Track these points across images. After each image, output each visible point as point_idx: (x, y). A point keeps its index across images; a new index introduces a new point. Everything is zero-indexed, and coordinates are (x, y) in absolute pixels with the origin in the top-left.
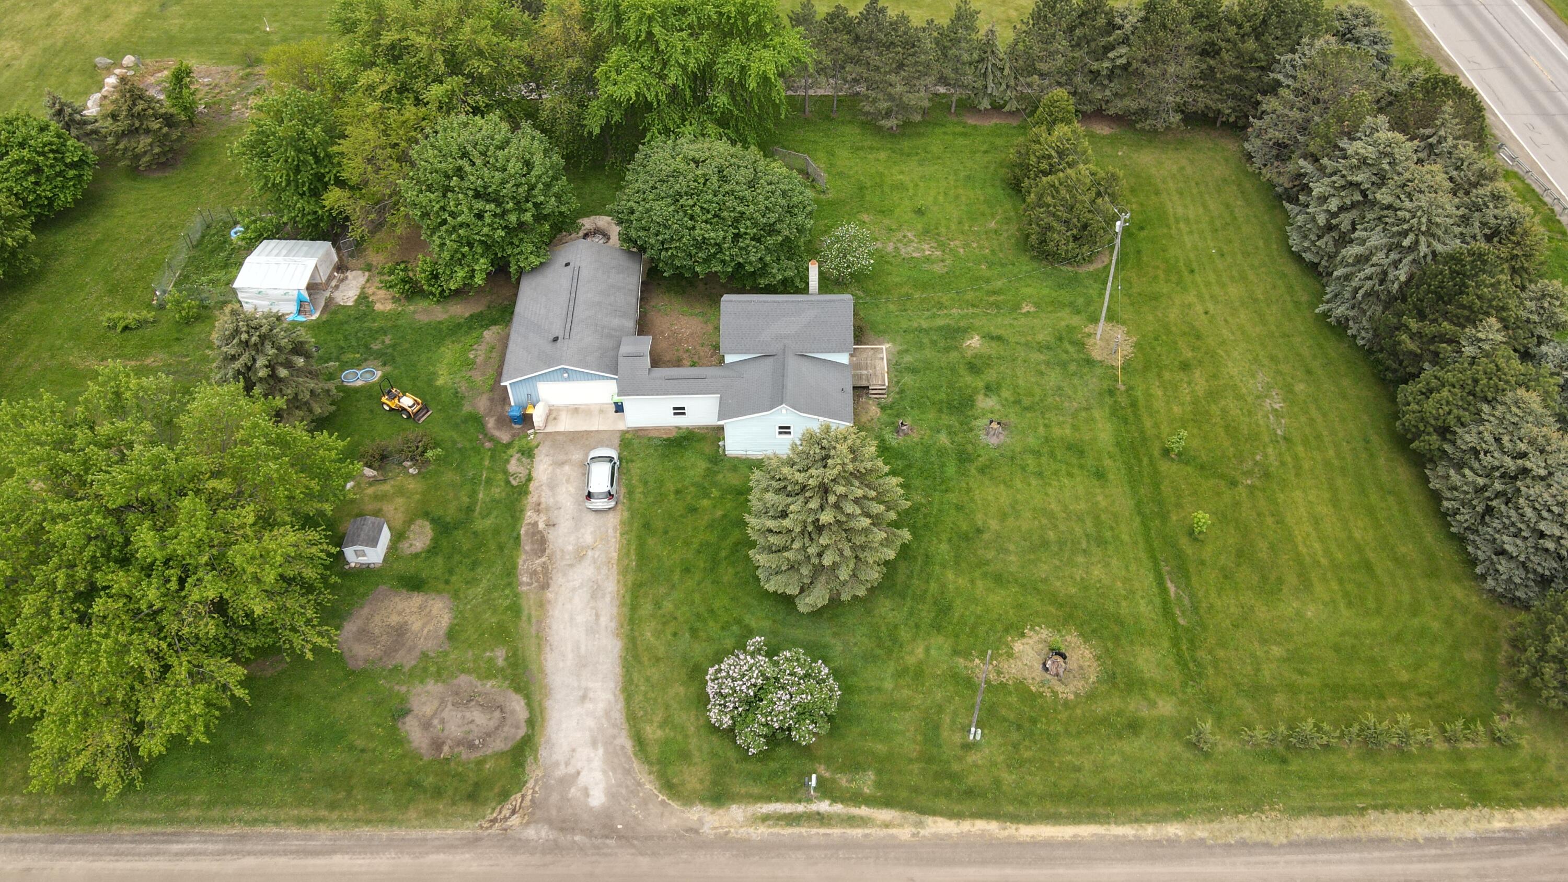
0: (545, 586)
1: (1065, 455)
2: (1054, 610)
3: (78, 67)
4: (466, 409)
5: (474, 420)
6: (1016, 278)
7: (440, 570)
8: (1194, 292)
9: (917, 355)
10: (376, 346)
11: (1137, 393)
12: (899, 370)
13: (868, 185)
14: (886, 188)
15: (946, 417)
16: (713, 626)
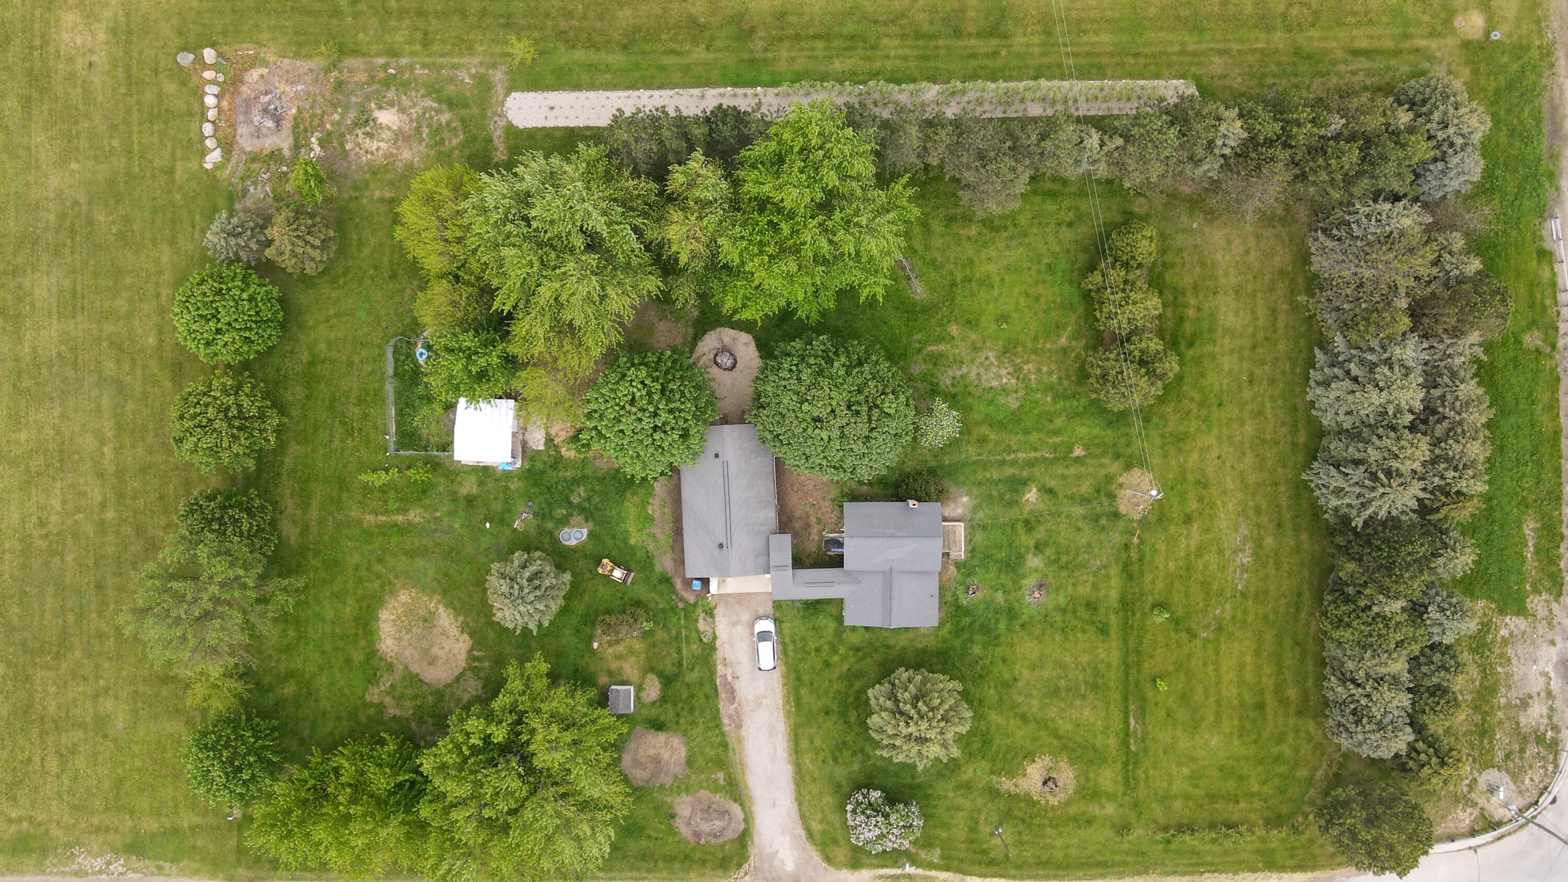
0: (739, 727)
1: (1082, 612)
2: (1055, 742)
3: (162, 64)
4: (658, 569)
5: (666, 580)
6: (1074, 415)
7: (671, 714)
8: (1215, 432)
9: (987, 511)
10: (575, 500)
11: (1146, 548)
12: (972, 527)
13: (959, 280)
14: (974, 285)
15: (1003, 576)
16: (846, 754)
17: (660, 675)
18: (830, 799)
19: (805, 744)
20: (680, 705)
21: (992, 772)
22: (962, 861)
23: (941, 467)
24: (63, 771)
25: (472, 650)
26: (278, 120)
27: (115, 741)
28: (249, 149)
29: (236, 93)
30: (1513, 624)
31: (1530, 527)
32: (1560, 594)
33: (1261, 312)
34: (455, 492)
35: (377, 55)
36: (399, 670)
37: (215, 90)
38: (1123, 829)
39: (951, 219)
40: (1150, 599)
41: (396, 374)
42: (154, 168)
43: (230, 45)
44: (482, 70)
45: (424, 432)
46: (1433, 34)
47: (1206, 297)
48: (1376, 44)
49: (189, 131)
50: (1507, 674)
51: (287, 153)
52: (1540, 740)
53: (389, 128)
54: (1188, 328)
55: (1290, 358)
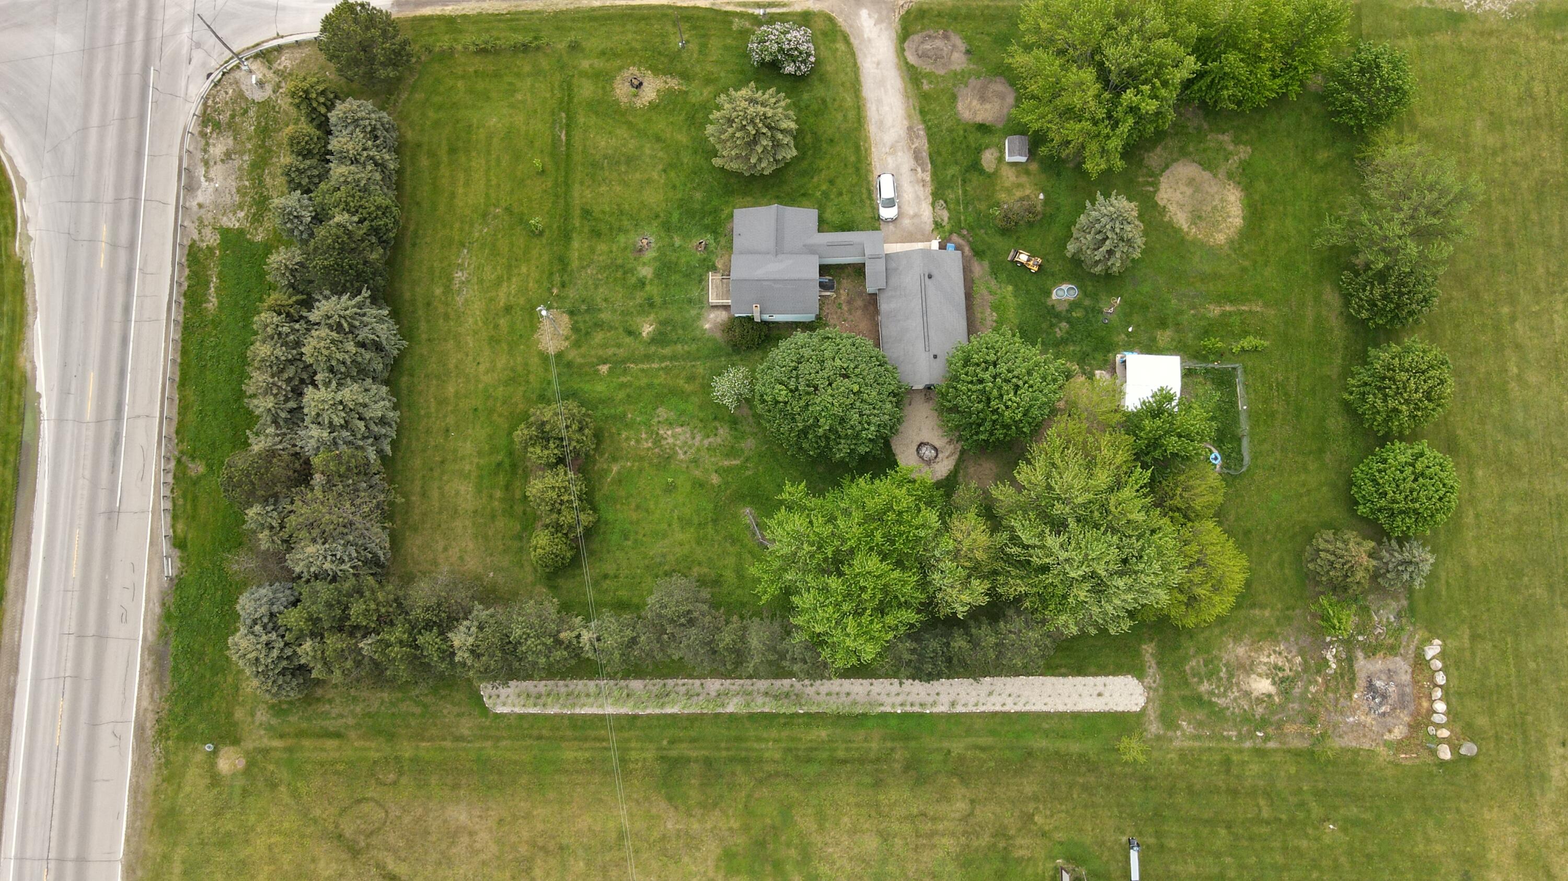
0: (910, 129)
1: (604, 228)
2: (631, 118)
3: (1492, 745)
4: (986, 263)
5: (978, 253)
6: (607, 401)
7: (971, 138)
8: (481, 386)
9: (687, 316)
10: (1064, 325)
11: (546, 284)
12: (701, 302)
13: (710, 526)
14: (696, 520)
15: (674, 259)
16: (815, 107)
17: (982, 172)
18: (829, 68)
19: (851, 115)
20: (964, 146)
21: (686, 93)
22: (714, 20)
23: (728, 355)
24: (1528, 83)
25: (1155, 192)
26: (1371, 687)
27: (1482, 109)
28: (1398, 659)
29: (1415, 714)
30: (231, 222)
31: (212, 303)
32: (191, 246)
33: (435, 494)
34: (1177, 331)
35: (1275, 751)
36: (1221, 174)
37: (1437, 718)
38: (574, 47)
39: (717, 582)
40: (544, 241)
41: (1239, 440)
42: (1491, 640)
43: (1424, 763)
44: (1170, 733)
45: (1209, 386)
46: (265, 751)
47: (484, 508)
48: (319, 743)
49: (1460, 678)
50: (241, 180)
51: (1360, 655)
52: (217, 126)
53: (1260, 675)
54: (502, 479)
55: (412, 452)
